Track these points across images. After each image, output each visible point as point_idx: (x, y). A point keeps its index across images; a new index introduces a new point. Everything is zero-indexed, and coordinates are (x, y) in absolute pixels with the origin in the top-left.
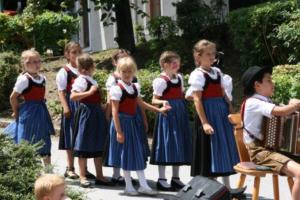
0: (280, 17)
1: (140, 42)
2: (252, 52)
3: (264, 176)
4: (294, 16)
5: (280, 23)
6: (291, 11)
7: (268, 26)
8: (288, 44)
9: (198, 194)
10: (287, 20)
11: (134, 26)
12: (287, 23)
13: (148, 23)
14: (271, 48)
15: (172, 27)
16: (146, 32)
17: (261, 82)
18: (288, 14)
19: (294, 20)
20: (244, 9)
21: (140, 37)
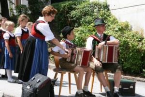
0: (72, 8)
1: (12, 16)
2: (60, 22)
3: (65, 73)
4: (77, 8)
5: (72, 10)
6: (76, 5)
7: (67, 11)
8: (75, 19)
9: (38, 81)
10: (74, 9)
11: (9, 8)
12: (75, 10)
13: (15, 7)
14: (68, 20)
15: (26, 10)
16: (15, 11)
17: (70, 34)
18: (75, 6)
19: (77, 9)
20: (57, 3)
21: (12, 13)
